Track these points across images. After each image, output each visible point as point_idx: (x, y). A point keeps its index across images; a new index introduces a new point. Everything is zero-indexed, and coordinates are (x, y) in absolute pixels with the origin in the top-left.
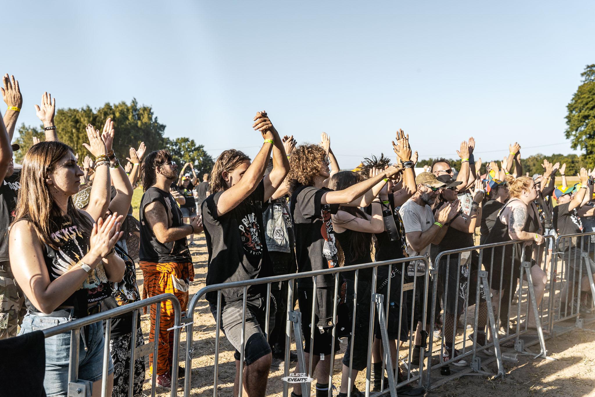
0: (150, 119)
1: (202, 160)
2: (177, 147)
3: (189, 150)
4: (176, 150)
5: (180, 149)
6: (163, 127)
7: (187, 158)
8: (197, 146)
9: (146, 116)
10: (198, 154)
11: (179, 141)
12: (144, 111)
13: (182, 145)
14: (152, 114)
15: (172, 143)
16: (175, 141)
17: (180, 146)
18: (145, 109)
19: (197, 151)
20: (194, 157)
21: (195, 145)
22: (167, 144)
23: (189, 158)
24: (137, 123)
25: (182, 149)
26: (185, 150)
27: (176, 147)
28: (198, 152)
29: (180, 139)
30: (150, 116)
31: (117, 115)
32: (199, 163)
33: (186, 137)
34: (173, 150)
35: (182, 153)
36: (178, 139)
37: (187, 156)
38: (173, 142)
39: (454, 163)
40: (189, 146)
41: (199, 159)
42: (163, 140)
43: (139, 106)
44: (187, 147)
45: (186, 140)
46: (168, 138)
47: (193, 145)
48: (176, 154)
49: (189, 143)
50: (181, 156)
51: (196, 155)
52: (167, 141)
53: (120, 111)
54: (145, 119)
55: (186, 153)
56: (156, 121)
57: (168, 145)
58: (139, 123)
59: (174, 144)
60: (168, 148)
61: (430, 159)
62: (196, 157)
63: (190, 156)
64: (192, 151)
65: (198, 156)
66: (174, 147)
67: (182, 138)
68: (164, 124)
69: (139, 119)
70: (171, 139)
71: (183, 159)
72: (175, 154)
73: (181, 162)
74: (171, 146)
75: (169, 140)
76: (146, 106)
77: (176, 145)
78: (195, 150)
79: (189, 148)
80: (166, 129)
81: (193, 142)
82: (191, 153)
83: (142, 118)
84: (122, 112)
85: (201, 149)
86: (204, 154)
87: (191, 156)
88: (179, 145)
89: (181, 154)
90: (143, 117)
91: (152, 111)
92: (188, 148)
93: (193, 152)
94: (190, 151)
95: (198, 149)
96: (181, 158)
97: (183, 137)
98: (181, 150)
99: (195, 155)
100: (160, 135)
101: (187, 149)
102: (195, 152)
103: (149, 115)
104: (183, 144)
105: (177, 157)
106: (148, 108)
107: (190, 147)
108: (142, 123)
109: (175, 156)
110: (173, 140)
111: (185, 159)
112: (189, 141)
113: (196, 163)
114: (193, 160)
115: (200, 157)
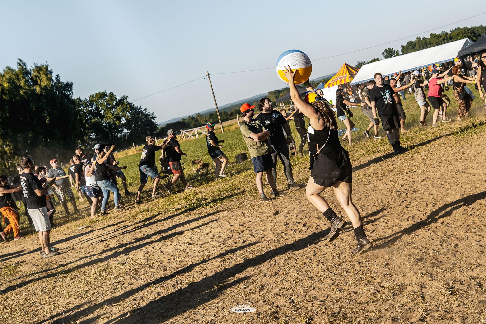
0: (50, 79)
1: (129, 115)
2: (94, 107)
4: (93, 111)
5: (97, 108)
6: (69, 86)
7: (110, 118)
8: (118, 98)
9: (43, 77)
10: (123, 109)
11: (94, 99)
12: (39, 72)
13: (100, 103)
14: (51, 72)
15: (86, 103)
16: (89, 100)
17: (96, 105)
18: (39, 69)
19: (120, 106)
20: (118, 114)
21: (116, 99)
22: (79, 106)
23: (112, 117)
24: (34, 90)
25: (101, 107)
26: (105, 109)
27: (92, 107)
28: (122, 106)
29: (95, 96)
32: (126, 120)
33: (102, 91)
34: (90, 112)
35: (102, 112)
36: (92, 96)
37: (109, 115)
38: (86, 101)
39: (448, 36)
40: (108, 101)
41: (125, 116)
42: (73, 102)
43: (30, 67)
44: (105, 103)
45: (102, 95)
46: (80, 99)
47: (113, 98)
48: (94, 117)
49: (107, 98)
50: (102, 117)
51: (121, 111)
52: (79, 102)
54: (44, 82)
55: (106, 111)
56: (58, 80)
57: (82, 108)
58: (38, 89)
59: (88, 104)
60: (83, 110)
61: (417, 38)
62: (121, 114)
63: (113, 115)
65: (123, 111)
66: (90, 108)
67: (96, 94)
68: (70, 82)
69: (35, 83)
70: (83, 99)
71: (105, 120)
72: (93, 116)
73: (104, 124)
74: (85, 108)
75: (81, 101)
76: (39, 65)
77: (92, 105)
78: (117, 104)
79: (109, 105)
80: (74, 87)
81: (111, 95)
82: (114, 110)
83: (39, 82)
85: (125, 101)
86: (131, 107)
87: (115, 113)
88: (95, 103)
89: (101, 114)
90: (41, 80)
91: (49, 69)
93: (115, 108)
94: (111, 108)
95: (121, 101)
96: (102, 120)
97: (98, 92)
98: (100, 109)
99: (118, 111)
100: (68, 97)
101: (107, 106)
102: (117, 107)
103: (47, 75)
104: (100, 101)
105: (96, 119)
106: (43, 66)
108: (41, 88)
109: (94, 118)
110: (86, 99)
111: (107, 120)
112: (107, 96)
113: (124, 121)
114: (119, 118)
115: (127, 111)
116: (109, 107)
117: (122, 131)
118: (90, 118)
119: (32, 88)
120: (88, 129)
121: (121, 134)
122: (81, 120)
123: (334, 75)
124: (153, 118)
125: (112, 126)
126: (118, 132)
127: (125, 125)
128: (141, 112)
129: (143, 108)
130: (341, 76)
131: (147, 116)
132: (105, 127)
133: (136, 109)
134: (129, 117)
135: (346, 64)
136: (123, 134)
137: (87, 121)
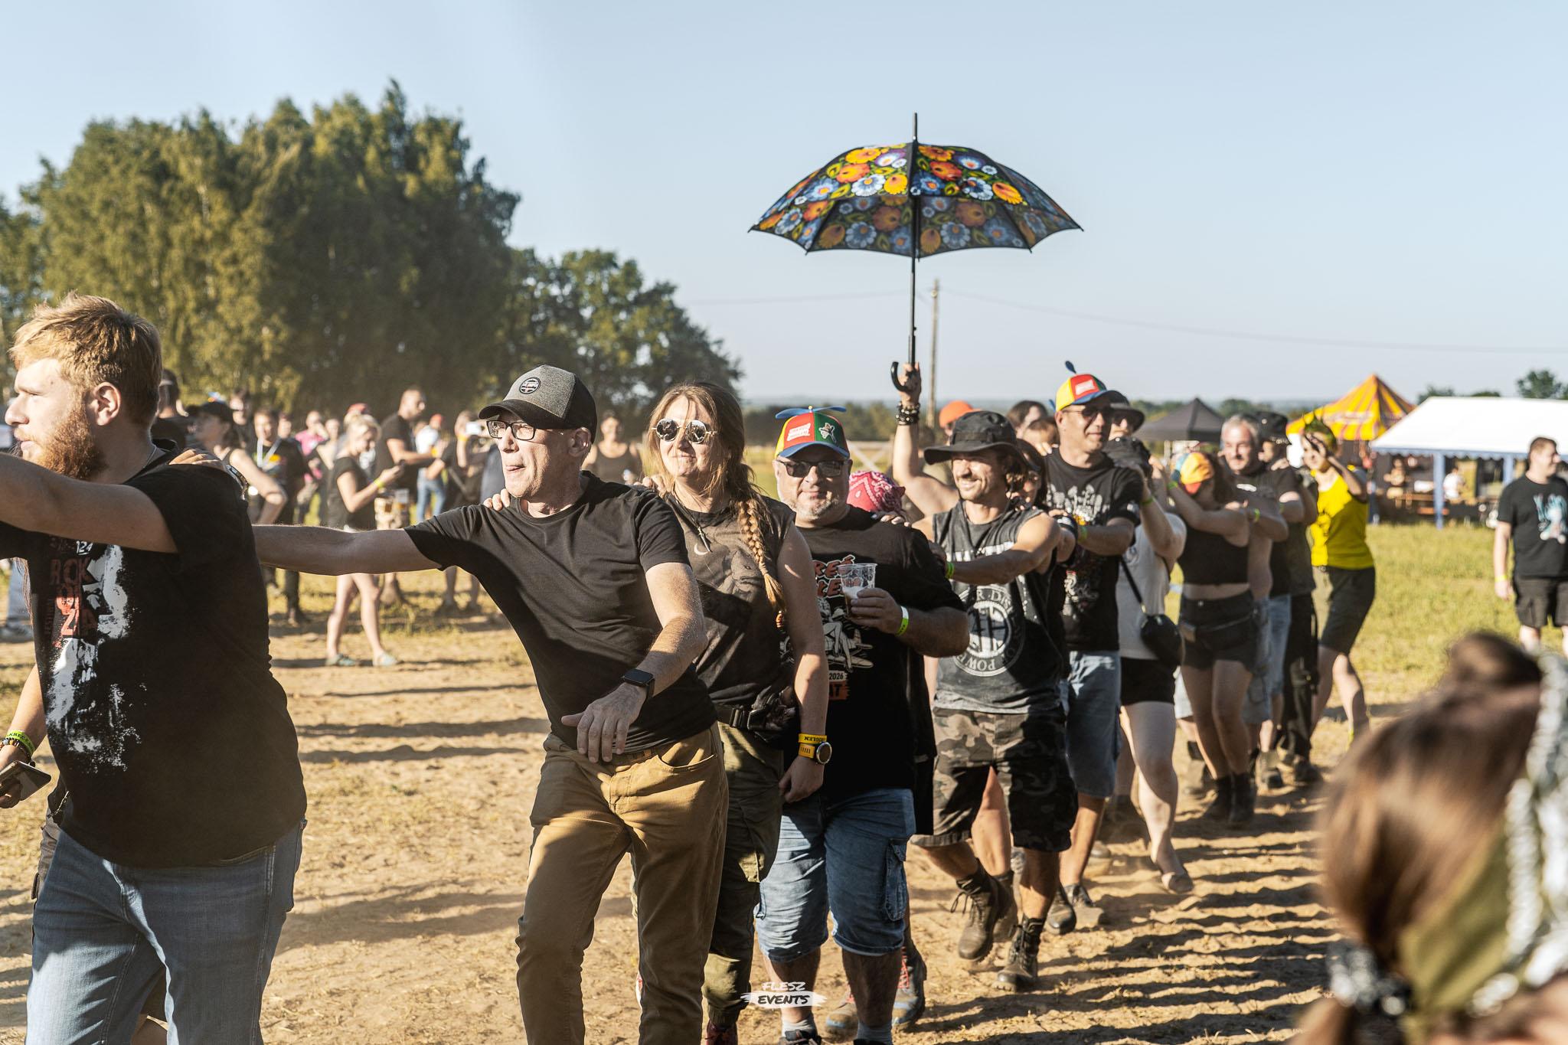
0: (456, 166)
1: (665, 343)
2: (567, 289)
3: (613, 300)
4: (560, 300)
5: (576, 295)
6: (509, 201)
7: (605, 337)
8: (648, 285)
9: (437, 152)
10: (653, 320)
11: (575, 265)
12: (430, 137)
13: (589, 281)
14: (466, 145)
15: (547, 272)
16: (558, 262)
17: (577, 285)
18: (435, 126)
19: (646, 309)
20: (634, 330)
21: (638, 283)
22: (525, 273)
23: (613, 335)
24: (402, 186)
25: (587, 296)
26: (599, 303)
27: (562, 287)
28: (652, 313)
29: (579, 256)
30: (454, 154)
31: (322, 146)
32: (653, 355)
33: (606, 248)
34: (551, 301)
35: (587, 313)
36: (572, 256)
37: (606, 327)
38: (548, 265)
40: (613, 283)
41: (653, 342)
42: (507, 254)
43: (414, 113)
44: (605, 287)
45: (605, 261)
46: (531, 252)
47: (632, 280)
48: (560, 319)
49: (615, 272)
50: (582, 326)
51: (643, 324)
52: (527, 262)
53: (335, 135)
54: (435, 167)
55: (601, 313)
56: (478, 177)
57: (530, 281)
58: (411, 184)
59: (553, 275)
60: (530, 290)
62: (641, 334)
63: (617, 328)
64: (628, 307)
65: (650, 327)
66: (554, 290)
67: (587, 253)
68: (513, 189)
69: (412, 166)
70: (543, 255)
71: (588, 337)
72: (556, 315)
73: (582, 351)
74: (541, 286)
75: (534, 259)
76: (438, 115)
77: (562, 281)
78: (639, 301)
79: (615, 294)
80: (519, 211)
81: (631, 268)
82: (623, 315)
83: (422, 164)
84: (345, 140)
85: (666, 298)
87: (624, 327)
88: (574, 279)
89: (581, 318)
90: (428, 162)
91: (463, 134)
92: (613, 292)
93: (629, 312)
94: (618, 308)
95: (653, 297)
96: (581, 335)
97: (592, 247)
98: (582, 301)
99: (638, 322)
100: (496, 236)
101: (606, 298)
102: (638, 311)
103: (448, 148)
104: (590, 278)
105: (563, 329)
106: (447, 121)
107: (618, 289)
108: (422, 183)
109: (556, 325)
110: (552, 260)
111: (596, 339)
112: (615, 265)
113: (643, 356)
114: (631, 345)
115: (661, 330)
116: (613, 302)
117: (629, 386)
118: (546, 321)
119: (400, 178)
120: (532, 351)
121: (624, 394)
122: (514, 318)
123: (1333, 402)
124: (736, 375)
125: (603, 361)
126: (617, 386)
127: (644, 373)
128: (704, 346)
129: (712, 336)
130: (1349, 413)
131: (719, 362)
132: (584, 359)
133: (692, 331)
134: (661, 348)
135: (1379, 382)
136: (629, 396)
137: (533, 326)
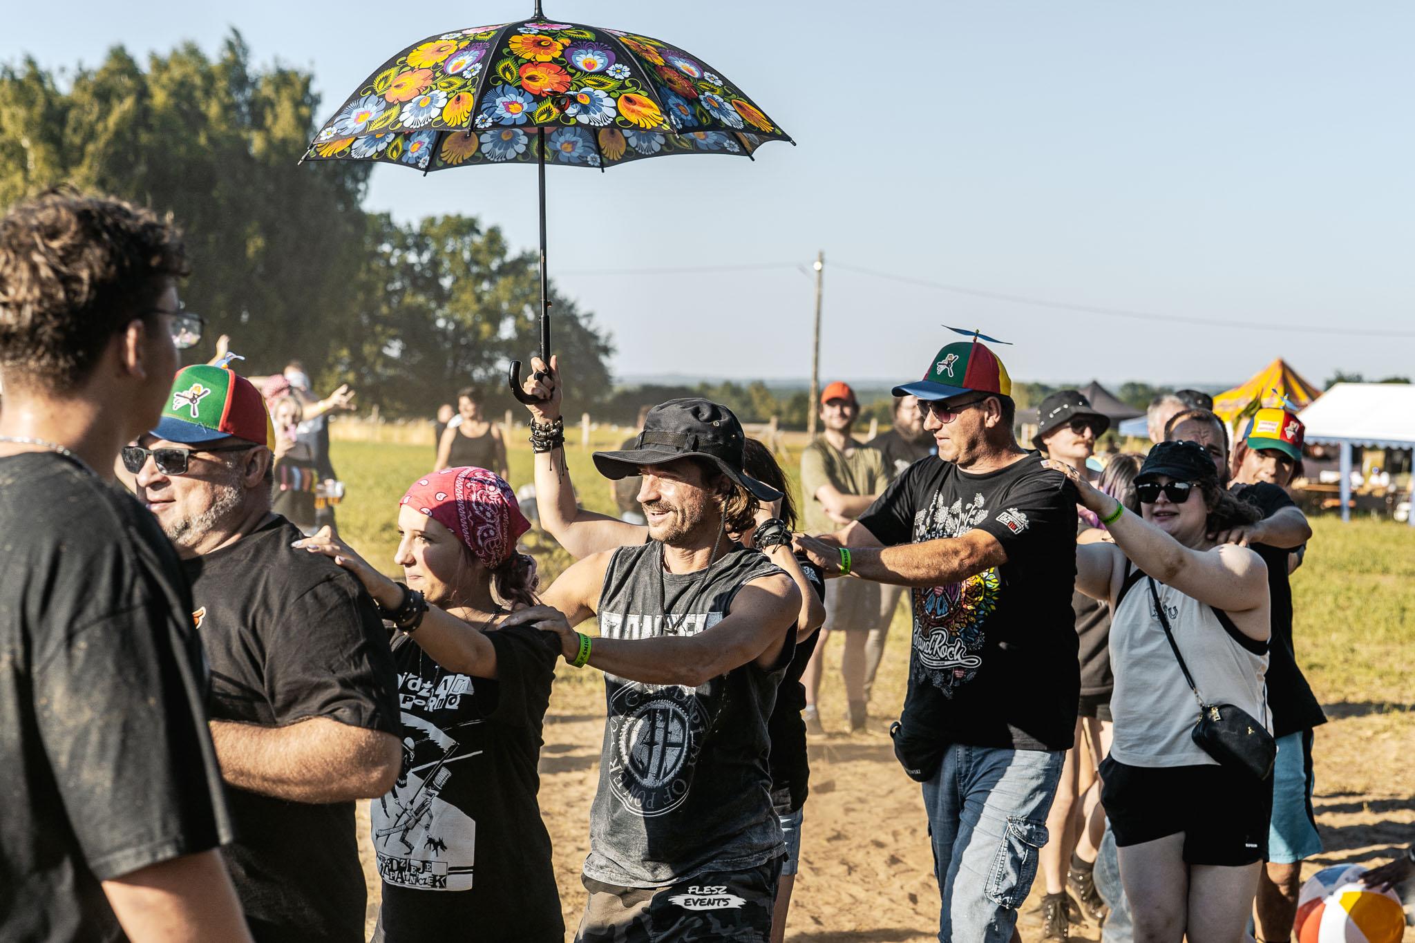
0: (305, 124)
1: (531, 315)
2: (426, 257)
3: (475, 269)
4: (417, 269)
5: (435, 263)
7: (466, 308)
8: (512, 254)
9: (285, 107)
10: (518, 291)
11: (434, 231)
12: (277, 90)
13: (449, 248)
14: (316, 101)
15: (404, 237)
16: (416, 227)
17: (436, 253)
18: (283, 80)
19: (511, 279)
20: (498, 302)
21: (502, 252)
22: (380, 239)
23: (475, 307)
24: (246, 144)
25: (447, 264)
26: (460, 272)
27: (420, 254)
28: (517, 283)
29: (439, 221)
30: (304, 111)
31: (160, 98)
32: (518, 329)
33: (467, 213)
34: (407, 269)
35: (446, 282)
36: (432, 221)
37: (467, 297)
38: (405, 230)
40: (476, 251)
41: (518, 315)
42: (361, 220)
43: (258, 65)
44: (467, 255)
45: (466, 227)
46: (387, 216)
47: (496, 247)
48: (417, 289)
49: (478, 239)
50: (442, 297)
51: (508, 296)
52: (382, 227)
53: (173, 87)
54: (283, 123)
55: (462, 283)
57: (386, 248)
58: (257, 143)
59: (410, 241)
60: (386, 257)
62: (505, 306)
63: (479, 299)
64: (491, 277)
65: (515, 299)
66: (412, 258)
67: (447, 218)
69: (258, 122)
70: (399, 220)
71: (447, 309)
72: (414, 284)
73: (441, 323)
74: (397, 252)
75: (390, 224)
76: (287, 69)
77: (420, 247)
78: (504, 270)
79: (477, 263)
81: (494, 236)
82: (485, 286)
83: (269, 120)
84: (184, 92)
85: (532, 267)
86: (547, 298)
87: (486, 298)
88: (433, 246)
89: (440, 287)
90: (276, 117)
91: (314, 88)
92: (475, 261)
93: (493, 282)
94: (480, 278)
95: (517, 267)
96: (440, 306)
97: (453, 212)
98: (442, 270)
99: (501, 293)
100: (349, 198)
101: (467, 266)
102: (501, 281)
103: (297, 104)
104: (451, 245)
105: (421, 299)
106: (297, 74)
107: (481, 257)
108: (269, 141)
109: (414, 294)
110: (409, 226)
111: (457, 311)
112: (478, 232)
113: (507, 330)
114: (494, 317)
115: (527, 302)
116: (475, 272)
117: (491, 362)
118: (402, 291)
119: (244, 135)
120: (386, 322)
121: (486, 370)
122: (369, 288)
123: (1237, 387)
124: (606, 350)
125: (464, 334)
126: (478, 361)
127: (507, 347)
128: (573, 320)
129: (582, 309)
131: (589, 337)
132: (443, 332)
133: (560, 303)
134: (527, 321)
135: (1284, 366)
136: (492, 372)
137: (389, 295)
